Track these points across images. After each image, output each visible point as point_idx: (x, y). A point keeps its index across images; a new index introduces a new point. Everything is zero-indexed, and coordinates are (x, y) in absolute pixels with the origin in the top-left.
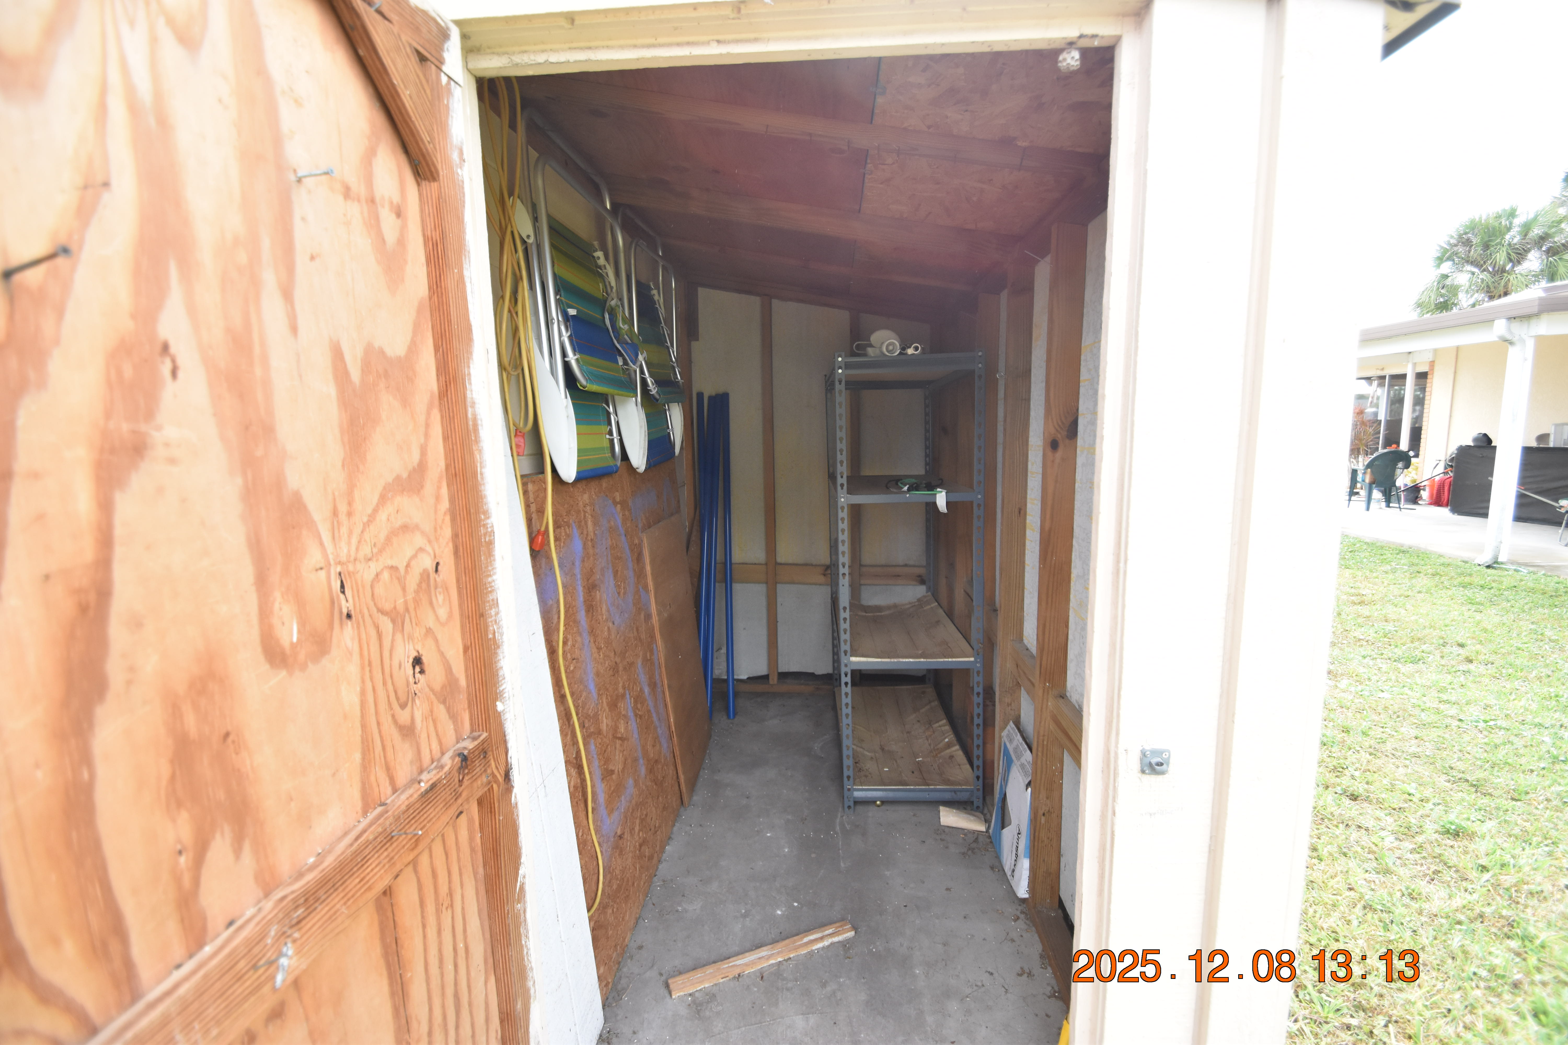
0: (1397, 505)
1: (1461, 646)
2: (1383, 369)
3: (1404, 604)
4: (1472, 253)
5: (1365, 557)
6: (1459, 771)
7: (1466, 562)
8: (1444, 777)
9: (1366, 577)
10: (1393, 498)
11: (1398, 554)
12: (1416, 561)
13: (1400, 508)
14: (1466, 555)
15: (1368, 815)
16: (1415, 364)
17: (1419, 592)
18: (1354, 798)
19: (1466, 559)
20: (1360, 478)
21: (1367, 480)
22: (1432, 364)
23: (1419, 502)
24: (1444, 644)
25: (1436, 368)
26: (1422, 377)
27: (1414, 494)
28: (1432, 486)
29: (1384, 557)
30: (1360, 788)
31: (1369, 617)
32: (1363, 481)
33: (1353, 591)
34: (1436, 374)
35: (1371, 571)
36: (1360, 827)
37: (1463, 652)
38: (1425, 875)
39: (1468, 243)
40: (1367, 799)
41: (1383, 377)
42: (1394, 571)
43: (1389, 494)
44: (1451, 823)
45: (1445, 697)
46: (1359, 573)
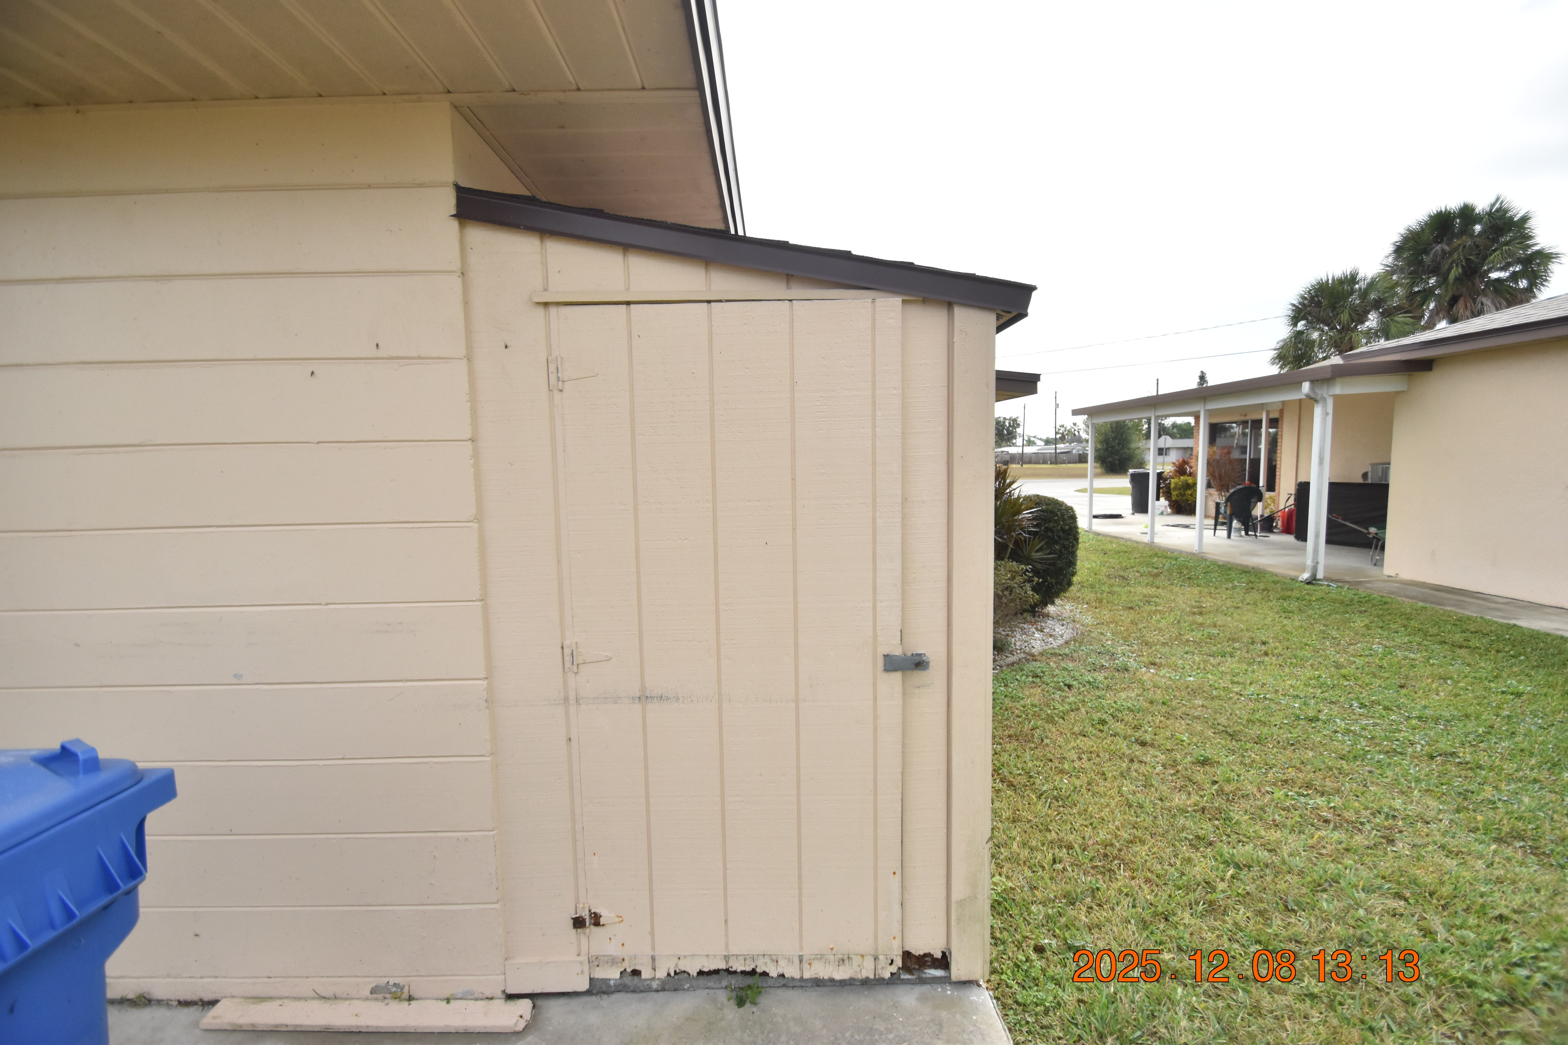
0: (1253, 533)
1: (1264, 643)
2: (1245, 415)
3: (1232, 614)
4: (1322, 313)
5: (1214, 577)
6: (1224, 726)
7: (1293, 580)
8: (1213, 731)
9: (1210, 593)
10: (1251, 528)
11: (1241, 574)
12: (1252, 579)
13: (1256, 536)
14: (1293, 573)
15: (1149, 755)
16: (1268, 413)
17: (1248, 604)
18: (1143, 744)
19: (1293, 578)
20: (1222, 510)
21: (1228, 512)
22: (1282, 412)
23: (1275, 531)
24: (1253, 643)
25: (1285, 415)
26: (1274, 423)
27: (1268, 525)
28: (1283, 517)
29: (1230, 576)
30: (1148, 738)
31: (1203, 624)
32: (1225, 512)
33: (1197, 604)
34: (1285, 420)
35: (1216, 588)
36: (1141, 762)
37: (1264, 648)
38: (1176, 788)
39: (1319, 304)
40: (1152, 745)
41: (1247, 422)
42: (1234, 587)
43: (1248, 525)
44: (1202, 756)
45: (1236, 679)
46: (1206, 590)
